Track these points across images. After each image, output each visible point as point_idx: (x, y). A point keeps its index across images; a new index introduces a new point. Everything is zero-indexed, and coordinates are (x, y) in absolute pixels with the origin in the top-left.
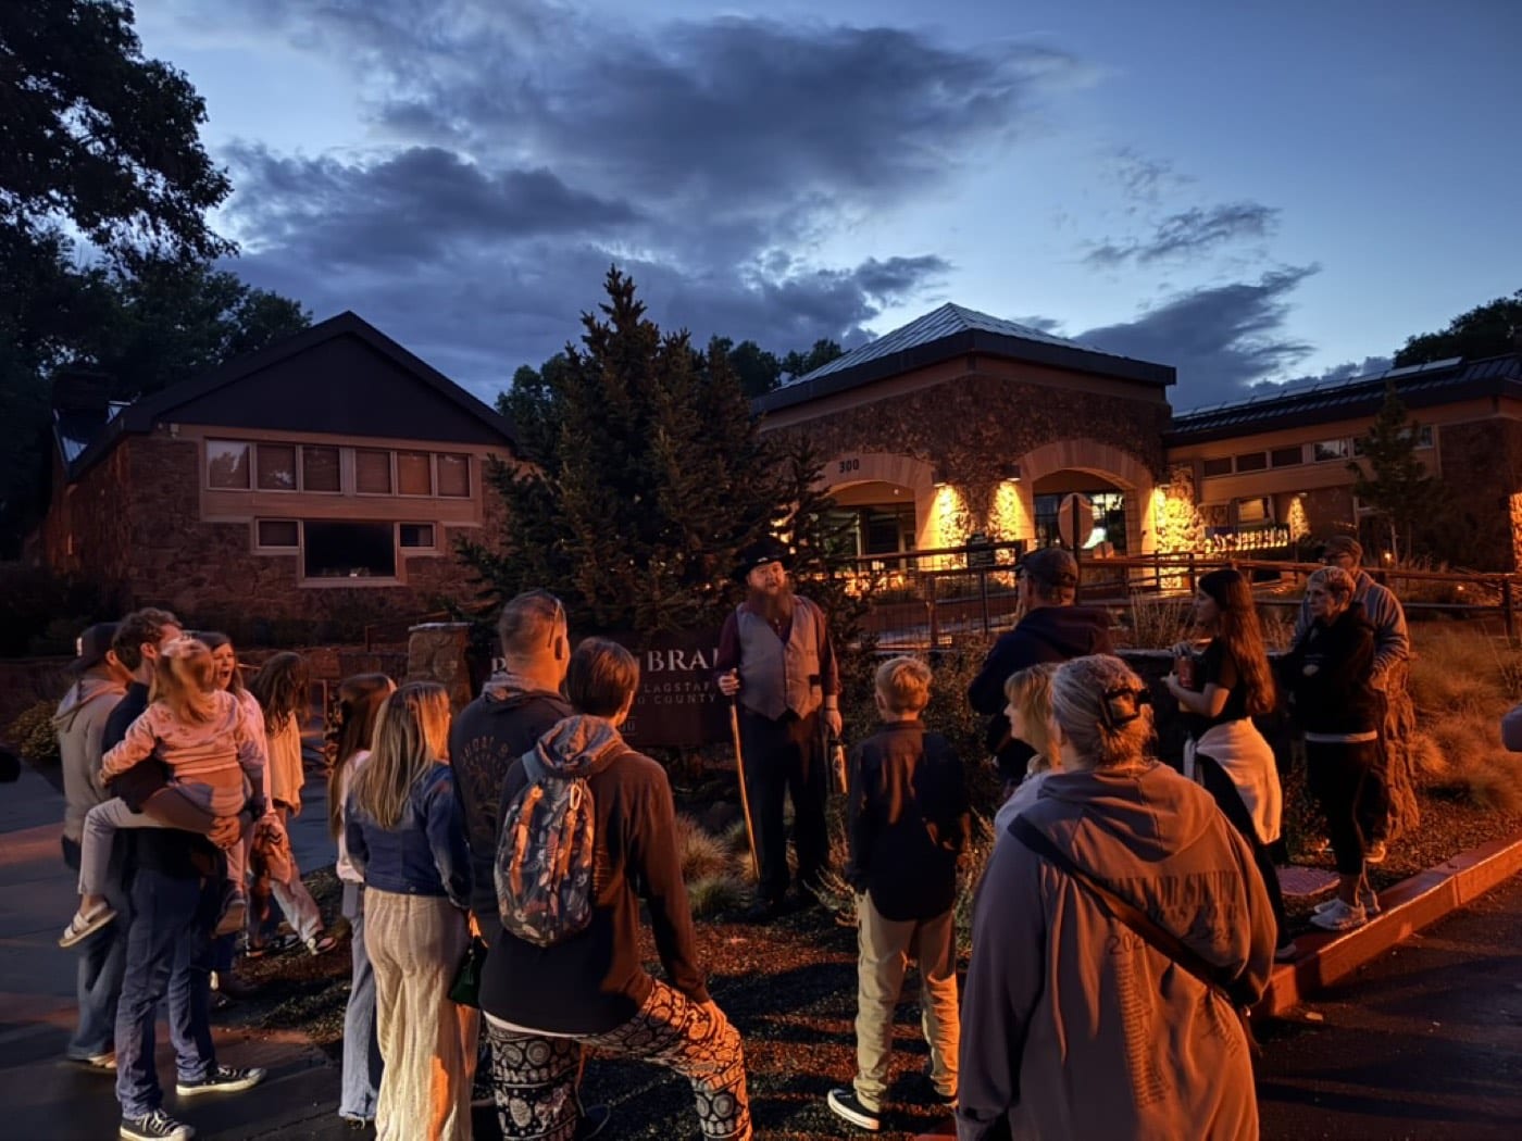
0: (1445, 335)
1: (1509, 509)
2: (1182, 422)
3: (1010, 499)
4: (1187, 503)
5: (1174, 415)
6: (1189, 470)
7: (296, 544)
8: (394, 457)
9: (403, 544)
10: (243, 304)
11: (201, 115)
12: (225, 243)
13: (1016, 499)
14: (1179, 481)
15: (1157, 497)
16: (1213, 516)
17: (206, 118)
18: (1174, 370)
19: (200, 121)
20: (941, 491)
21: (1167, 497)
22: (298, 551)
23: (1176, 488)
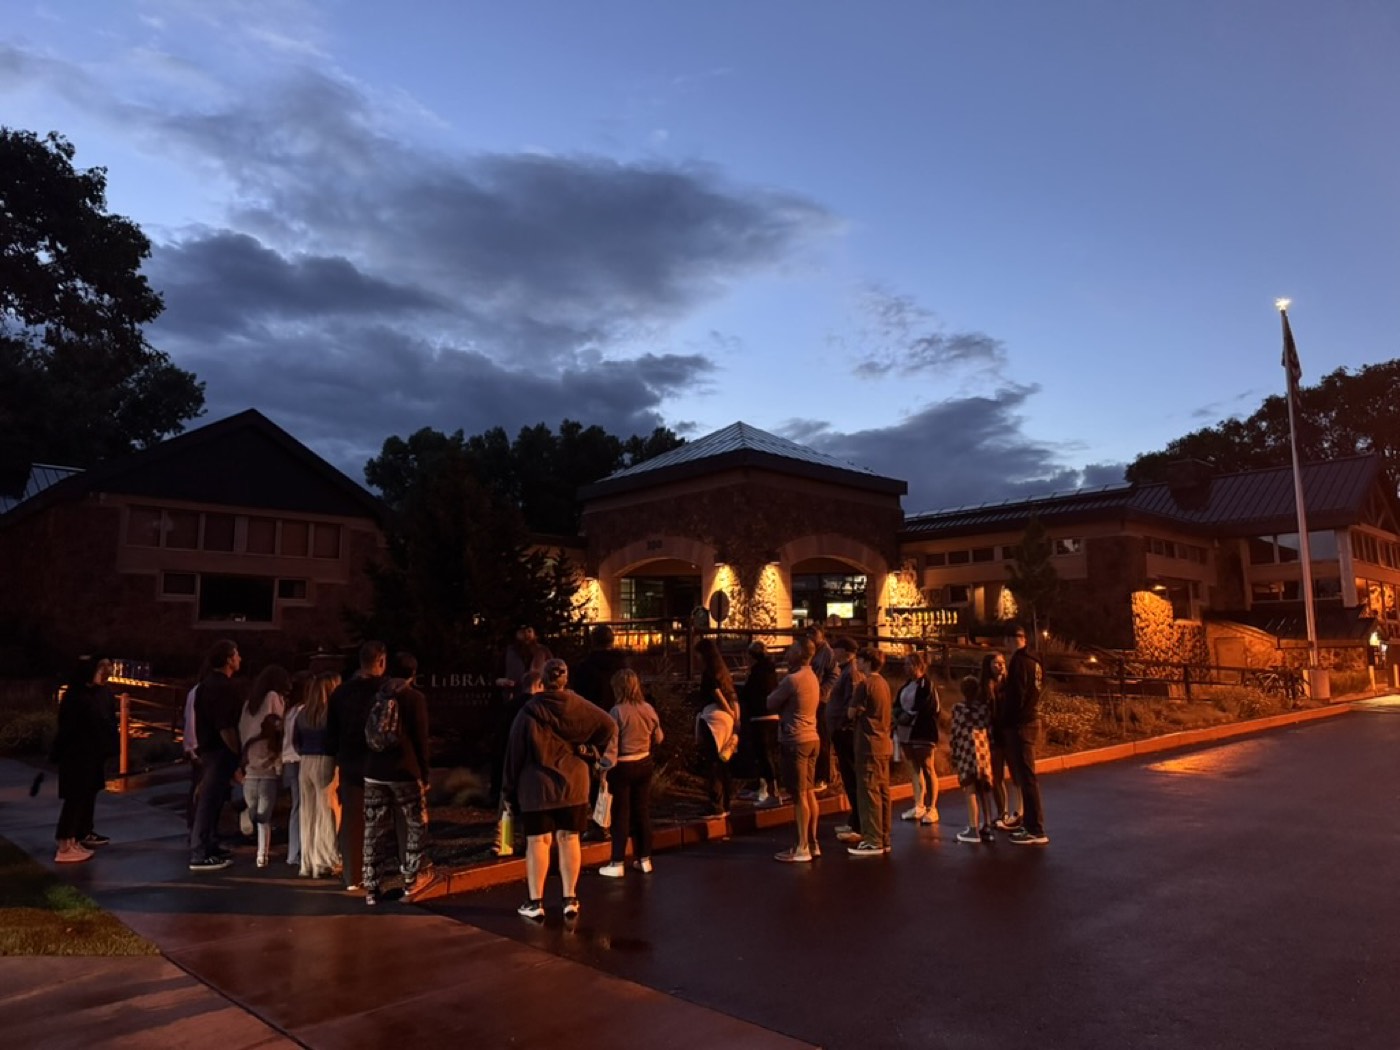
0: (1162, 455)
1: (1131, 603)
2: (912, 522)
3: (772, 577)
4: (913, 586)
5: (906, 516)
6: (914, 561)
7: (192, 591)
8: (279, 524)
9: (281, 595)
10: (142, 372)
11: (146, 252)
12: (158, 353)
13: (777, 578)
14: (908, 569)
15: (891, 581)
16: (931, 597)
17: (150, 255)
18: (906, 483)
19: (144, 256)
20: (721, 569)
21: (899, 581)
22: (194, 598)
23: (906, 574)
